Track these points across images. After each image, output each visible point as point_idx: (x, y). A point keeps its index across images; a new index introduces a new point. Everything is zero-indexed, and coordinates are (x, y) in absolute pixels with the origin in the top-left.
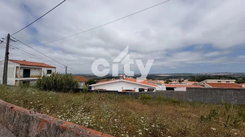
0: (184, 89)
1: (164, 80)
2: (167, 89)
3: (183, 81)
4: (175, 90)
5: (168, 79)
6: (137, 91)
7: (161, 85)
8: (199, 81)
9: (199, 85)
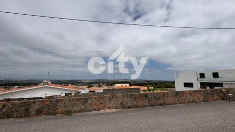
0: (102, 91)
1: (86, 85)
2: (90, 92)
3: (102, 86)
4: (96, 92)
5: (90, 84)
6: (63, 95)
7: (85, 89)
8: (111, 85)
9: (111, 87)
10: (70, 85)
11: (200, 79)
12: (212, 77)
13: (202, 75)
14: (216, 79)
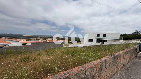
4: (26, 45)
7: (19, 42)
10: (4, 38)
11: (97, 37)
12: (103, 36)
13: (98, 35)
14: (104, 38)
